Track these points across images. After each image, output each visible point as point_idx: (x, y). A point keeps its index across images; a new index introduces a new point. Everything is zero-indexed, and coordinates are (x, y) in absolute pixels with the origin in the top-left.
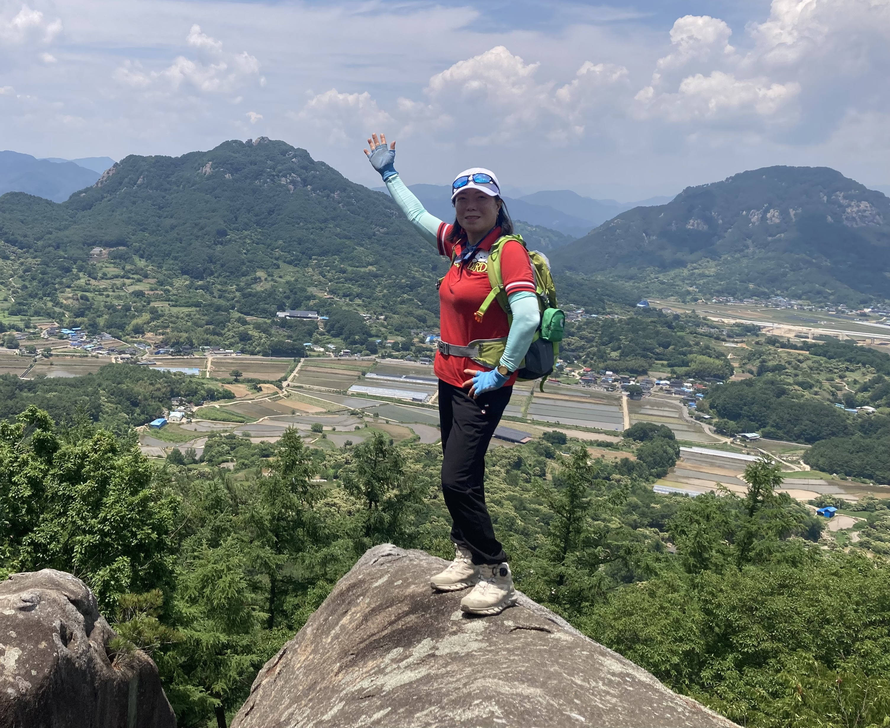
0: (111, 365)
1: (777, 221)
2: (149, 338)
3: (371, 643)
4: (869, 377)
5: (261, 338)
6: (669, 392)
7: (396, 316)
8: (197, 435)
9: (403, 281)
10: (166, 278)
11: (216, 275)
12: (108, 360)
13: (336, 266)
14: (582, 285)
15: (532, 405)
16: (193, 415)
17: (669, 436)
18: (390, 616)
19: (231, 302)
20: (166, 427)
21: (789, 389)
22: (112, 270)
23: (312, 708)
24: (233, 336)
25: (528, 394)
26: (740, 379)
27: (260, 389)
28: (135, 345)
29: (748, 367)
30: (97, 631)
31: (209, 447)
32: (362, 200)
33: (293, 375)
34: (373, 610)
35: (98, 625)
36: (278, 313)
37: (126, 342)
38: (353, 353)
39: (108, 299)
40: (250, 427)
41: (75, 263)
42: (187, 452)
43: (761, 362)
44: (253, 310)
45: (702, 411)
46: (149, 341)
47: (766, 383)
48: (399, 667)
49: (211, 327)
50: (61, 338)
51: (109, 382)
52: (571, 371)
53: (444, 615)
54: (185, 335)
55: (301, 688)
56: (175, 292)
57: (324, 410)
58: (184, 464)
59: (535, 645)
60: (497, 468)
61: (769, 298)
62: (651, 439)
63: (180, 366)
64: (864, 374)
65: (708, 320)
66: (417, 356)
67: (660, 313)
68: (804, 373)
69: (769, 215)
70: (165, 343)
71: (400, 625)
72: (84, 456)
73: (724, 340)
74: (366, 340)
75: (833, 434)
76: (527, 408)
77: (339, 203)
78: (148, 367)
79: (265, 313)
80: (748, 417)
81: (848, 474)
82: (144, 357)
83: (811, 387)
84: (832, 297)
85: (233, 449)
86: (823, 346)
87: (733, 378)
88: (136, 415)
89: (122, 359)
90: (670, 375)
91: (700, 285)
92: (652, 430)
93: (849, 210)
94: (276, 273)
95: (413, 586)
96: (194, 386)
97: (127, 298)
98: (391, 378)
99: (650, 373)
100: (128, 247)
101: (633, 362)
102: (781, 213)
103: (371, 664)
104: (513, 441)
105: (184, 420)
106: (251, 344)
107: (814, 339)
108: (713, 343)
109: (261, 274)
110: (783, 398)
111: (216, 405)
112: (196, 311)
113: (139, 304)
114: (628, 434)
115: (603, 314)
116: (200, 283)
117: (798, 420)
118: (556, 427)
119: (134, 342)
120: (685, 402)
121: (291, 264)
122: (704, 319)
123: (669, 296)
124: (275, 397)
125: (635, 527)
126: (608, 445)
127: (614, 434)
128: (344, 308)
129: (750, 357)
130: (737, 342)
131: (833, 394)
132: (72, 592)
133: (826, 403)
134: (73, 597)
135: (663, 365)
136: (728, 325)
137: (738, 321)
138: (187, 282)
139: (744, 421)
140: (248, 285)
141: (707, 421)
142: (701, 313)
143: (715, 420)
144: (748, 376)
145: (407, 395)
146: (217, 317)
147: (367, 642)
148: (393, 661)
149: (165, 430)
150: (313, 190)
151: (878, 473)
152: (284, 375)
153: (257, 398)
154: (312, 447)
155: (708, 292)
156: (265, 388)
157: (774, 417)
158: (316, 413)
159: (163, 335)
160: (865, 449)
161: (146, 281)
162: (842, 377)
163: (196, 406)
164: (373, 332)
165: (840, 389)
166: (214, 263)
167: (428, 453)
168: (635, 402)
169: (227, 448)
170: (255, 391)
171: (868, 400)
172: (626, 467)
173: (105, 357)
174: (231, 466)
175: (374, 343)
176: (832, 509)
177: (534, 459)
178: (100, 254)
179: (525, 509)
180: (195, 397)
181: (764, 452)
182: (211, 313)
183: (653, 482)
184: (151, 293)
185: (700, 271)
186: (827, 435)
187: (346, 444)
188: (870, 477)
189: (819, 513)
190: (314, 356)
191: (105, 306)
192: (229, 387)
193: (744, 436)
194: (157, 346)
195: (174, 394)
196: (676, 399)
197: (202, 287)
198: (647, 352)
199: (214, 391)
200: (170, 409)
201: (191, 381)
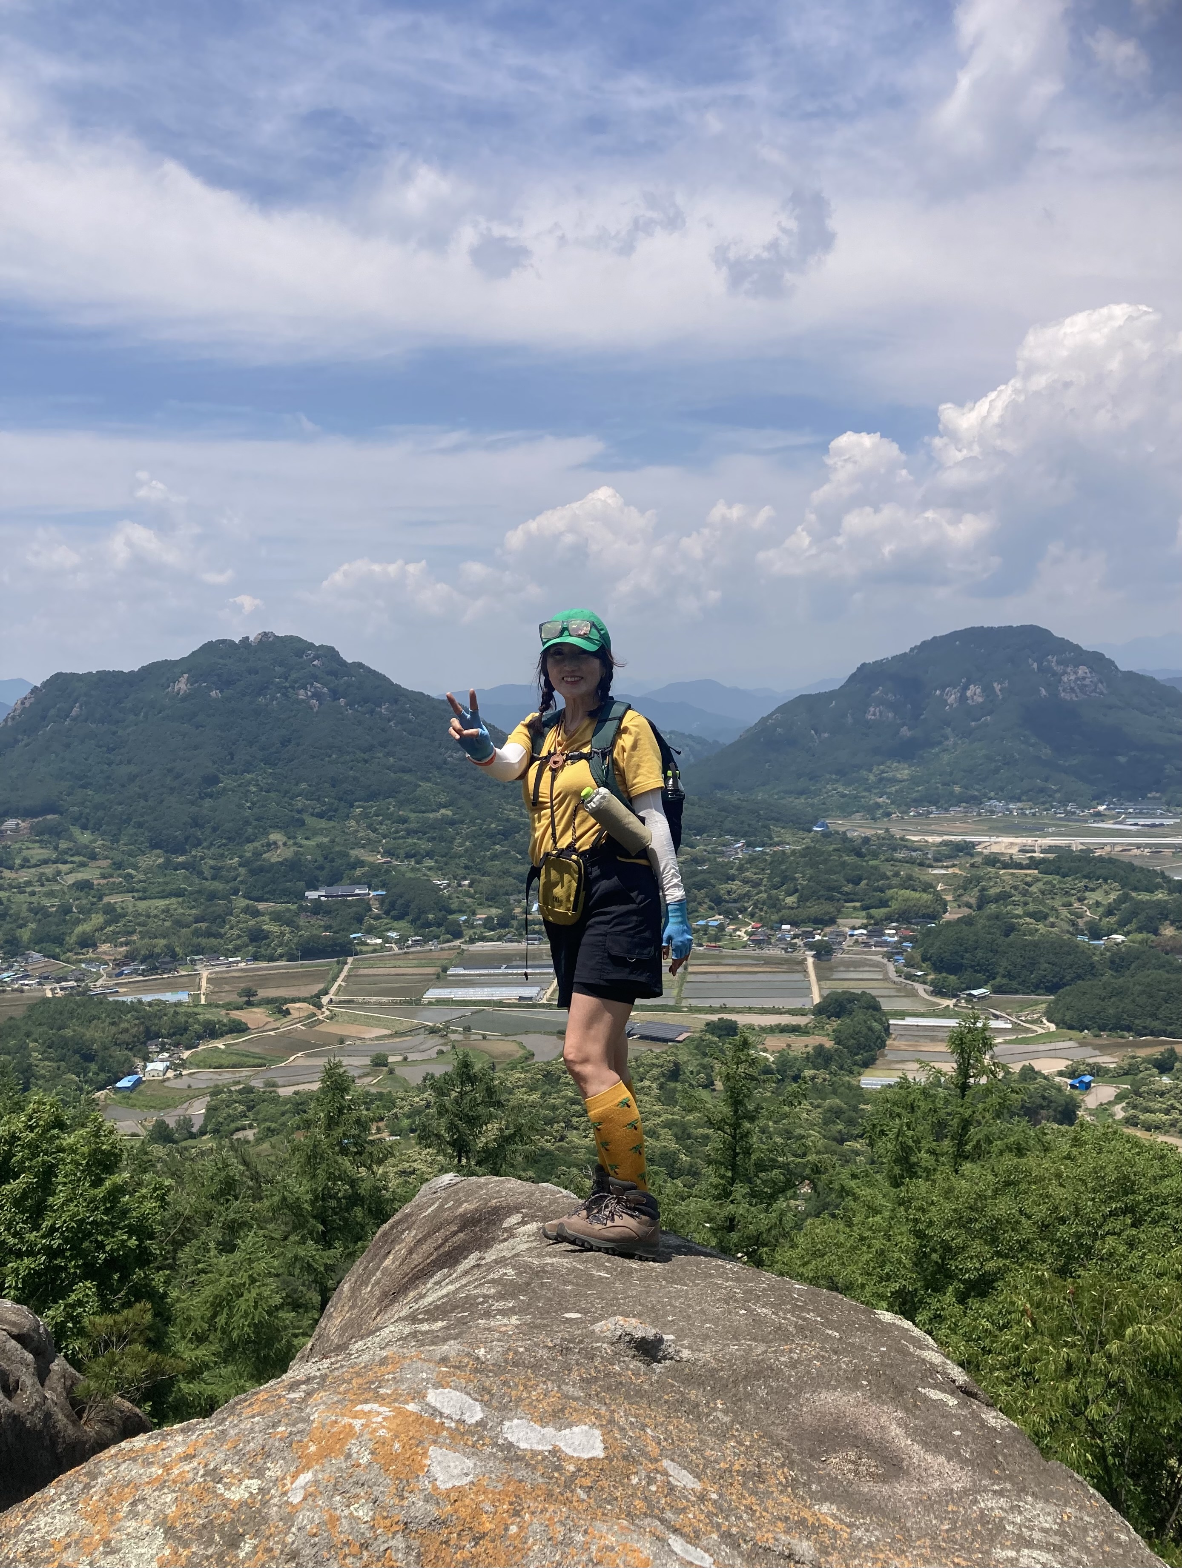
0: (45, 1001)
1: (980, 700)
2: (105, 953)
4: (1113, 896)
5: (283, 934)
6: (867, 945)
7: (485, 878)
8: (191, 1094)
9: (493, 826)
10: (125, 857)
11: (205, 844)
12: (39, 994)
13: (392, 814)
14: (739, 808)
15: (686, 987)
16: (184, 1064)
17: (873, 1006)
19: (231, 884)
20: (142, 1087)
21: (1018, 923)
22: (38, 853)
24: (239, 936)
26: (956, 916)
27: (287, 1013)
28: (83, 965)
29: (965, 899)
31: (212, 1110)
32: (423, 713)
33: (336, 984)
36: (307, 893)
37: (68, 962)
38: (426, 941)
39: (34, 899)
40: (275, 1072)
42: (178, 1122)
43: (980, 891)
44: (267, 893)
45: (912, 966)
46: (106, 958)
47: (989, 918)
49: (203, 925)
51: (44, 1028)
52: (735, 930)
54: (162, 942)
56: (142, 877)
57: (387, 1032)
58: (175, 1142)
60: (647, 1083)
61: (981, 803)
62: (850, 1013)
63: (158, 990)
64: (1107, 893)
65: (907, 840)
66: (521, 935)
67: (844, 838)
68: (1035, 900)
69: (968, 693)
70: (130, 958)
73: (931, 866)
74: (445, 918)
75: (1078, 977)
76: (680, 991)
77: (389, 721)
78: (105, 997)
79: (288, 894)
80: (972, 967)
81: (1101, 1029)
82: (99, 983)
83: (1045, 917)
84: (1058, 795)
85: (250, 1109)
86: (1052, 860)
87: (947, 917)
88: (91, 1074)
90: (865, 921)
91: (891, 794)
92: (850, 1001)
93: (1065, 679)
94: (300, 832)
96: (182, 1019)
97: (64, 893)
98: (486, 971)
99: (839, 921)
100: (61, 814)
101: (815, 909)
102: (983, 689)
104: (666, 1041)
105: (170, 1074)
106: (269, 945)
107: (1041, 852)
108: (916, 872)
109: (276, 836)
110: (1012, 936)
111: (220, 1044)
112: (179, 903)
113: (84, 902)
114: (819, 1010)
115: (771, 845)
116: (181, 859)
117: (1034, 964)
118: (722, 1012)
119: (81, 961)
120: (889, 956)
121: (322, 817)
122: (902, 839)
123: (853, 813)
124: (312, 1021)
126: (794, 1029)
127: (801, 1012)
128: (409, 875)
129: (966, 885)
130: (947, 867)
131: (1073, 924)
133: (1065, 937)
135: (855, 908)
136: (934, 844)
137: (946, 838)
138: (161, 860)
139: (967, 974)
140: (258, 855)
141: (921, 980)
142: (897, 832)
143: (931, 977)
144: (966, 911)
145: (510, 994)
146: (214, 908)
149: (140, 1092)
150: (350, 704)
151: (1137, 1022)
152: (321, 986)
153: (284, 1025)
154: (373, 1090)
155: (904, 802)
156: (294, 1009)
157: (1004, 963)
158: (378, 1038)
159: (126, 945)
160: (1119, 993)
161: (93, 864)
162: (1081, 900)
163: (188, 1049)
164: (454, 906)
165: (1081, 916)
166: (202, 827)
167: (548, 1075)
168: (823, 964)
169: (241, 1108)
170: (280, 1016)
171: (1116, 926)
172: (821, 1058)
173: (35, 990)
174: (250, 1134)
175: (456, 923)
176: (1087, 1079)
177: (696, 1063)
178: (17, 830)
179: (689, 1137)
180: (186, 1036)
181: (998, 1013)
182: (201, 903)
183: (860, 1074)
184: (105, 881)
185: (890, 775)
186: (1072, 980)
187: (425, 1079)
188: (1129, 1029)
189: (1073, 1086)
190: (367, 952)
191: (30, 910)
192: (237, 1015)
193: (970, 994)
194: (118, 964)
195: (150, 1035)
196: (876, 954)
197: (184, 866)
198: (832, 893)
199: (214, 1024)
200: (146, 1059)
201: (176, 1013)
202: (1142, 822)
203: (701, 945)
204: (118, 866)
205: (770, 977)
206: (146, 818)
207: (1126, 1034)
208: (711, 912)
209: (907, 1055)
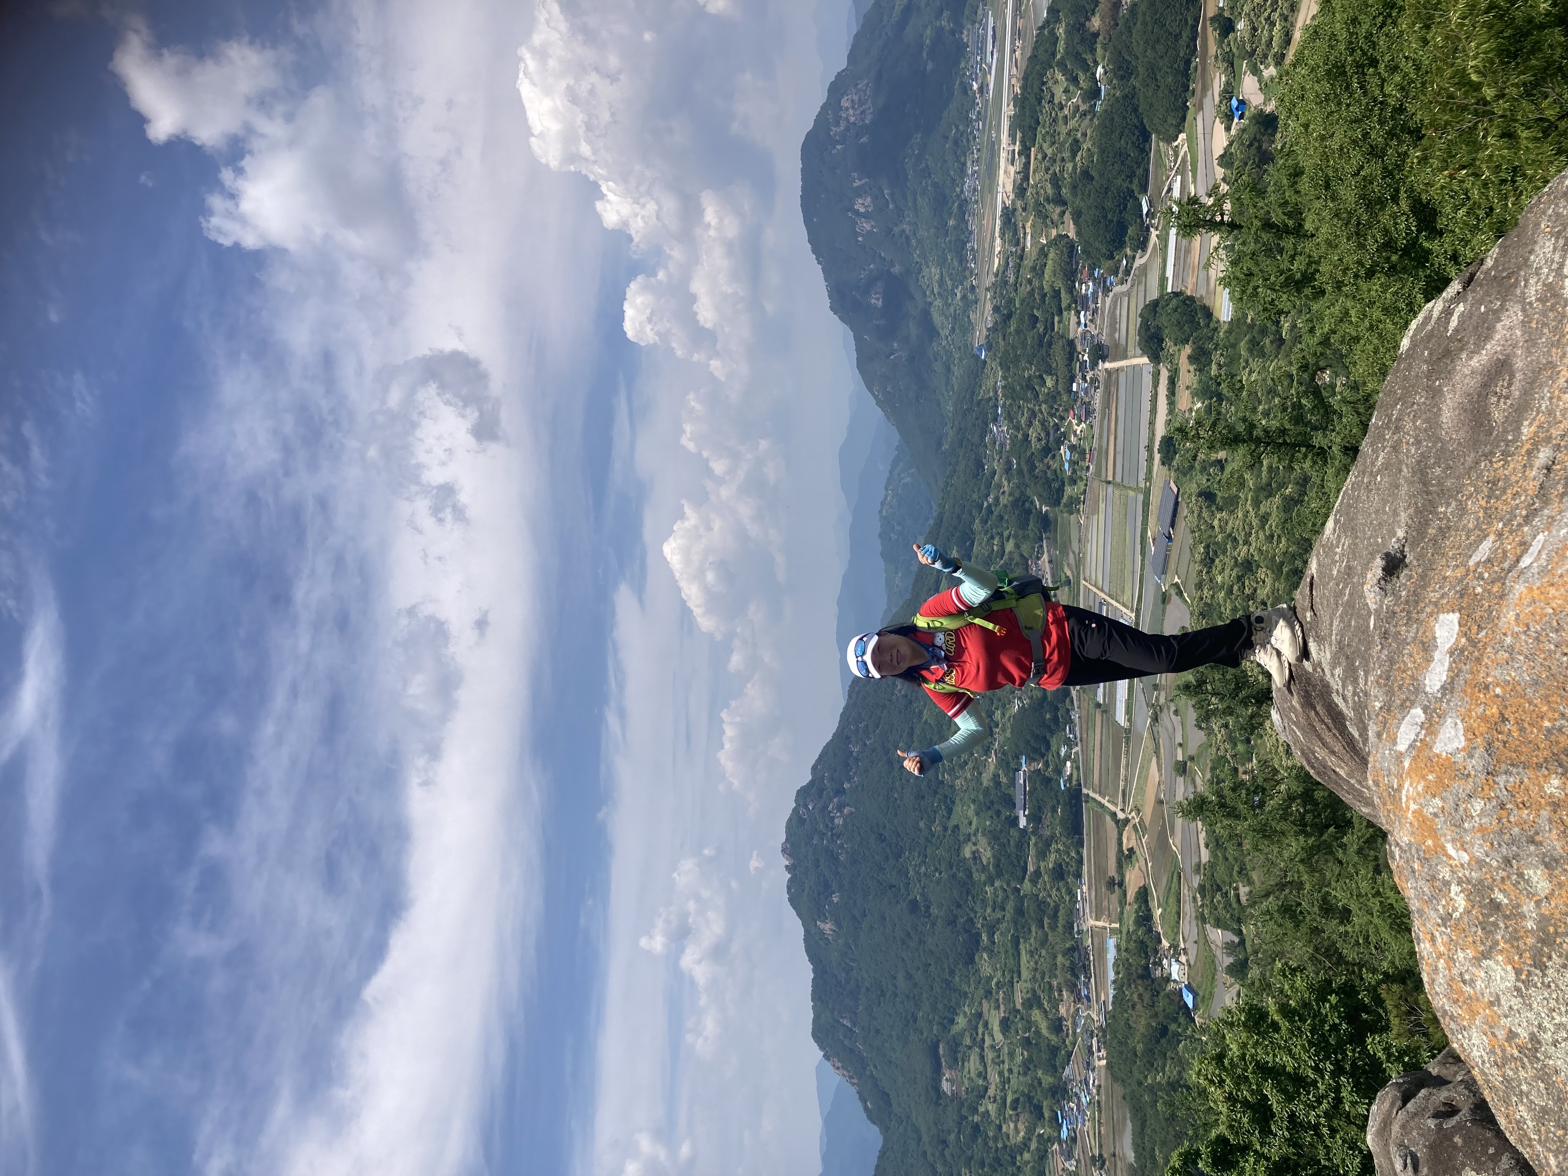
0: (1109, 1066)
1: (869, 198)
2: (1068, 1010)
4: (1060, 77)
5: (1058, 850)
6: (1095, 311)
8: (1204, 941)
10: (980, 987)
11: (972, 915)
12: (1103, 1072)
14: (960, 429)
15: (1125, 483)
16: (1174, 946)
17: (1153, 307)
19: (1010, 894)
20: (1194, 985)
21: (1081, 167)
22: (973, 1064)
24: (1058, 889)
25: (1110, 488)
26: (1072, 225)
27: (1131, 850)
28: (1078, 1030)
29: (1055, 217)
31: (1219, 923)
32: (859, 714)
33: (1107, 804)
36: (1021, 827)
37: (1075, 1044)
38: (1071, 721)
39: (1015, 1070)
40: (1186, 864)
41: (966, 1118)
42: (1229, 955)
43: (1049, 203)
44: (1018, 861)
45: (1118, 269)
46: (1072, 1010)
47: (1075, 195)
49: (1046, 921)
50: (1074, 1140)
51: (1135, 1068)
52: (1075, 435)
54: (1060, 959)
56: (999, 974)
57: (1154, 760)
58: (1247, 959)
61: (966, 200)
62: (1159, 328)
63: (1105, 965)
64: (1056, 82)
65: (998, 270)
67: (993, 330)
68: (1059, 151)
69: (862, 210)
70: (1073, 988)
73: (1023, 249)
74: (1050, 703)
75: (1135, 110)
76: (1130, 488)
77: (865, 745)
78: (1109, 1012)
79: (1021, 844)
80: (1121, 212)
81: (1187, 88)
82: (1096, 1018)
83: (1076, 141)
84: (961, 128)
85: (1219, 888)
86: (1023, 133)
87: (1072, 234)
88: (1180, 1030)
89: (1099, 1051)
90: (1073, 312)
91: (953, 284)
92: (1148, 328)
93: (852, 119)
94: (964, 829)
96: (1132, 945)
97: (1011, 1043)
100: (939, 1041)
101: (1058, 358)
102: (860, 196)
104: (1177, 504)
105: (1183, 959)
106: (1068, 863)
107: (1015, 144)
108: (1028, 262)
109: (967, 851)
110: (1094, 173)
111: (1158, 912)
112: (1025, 942)
113: (1020, 1026)
114: (1155, 358)
115: (997, 399)
116: (984, 937)
117: (1121, 153)
118: (1153, 449)
119: (1074, 1033)
120: (1107, 290)
121: (952, 809)
122: (997, 275)
123: (970, 321)
124: (1140, 829)
125: (1282, 341)
126: (1172, 382)
127: (1156, 375)
128: (1008, 734)
129: (1043, 216)
130: (1025, 234)
131: (1084, 114)
133: (1096, 122)
135: (1060, 322)
136: (1003, 246)
137: (997, 234)
138: (985, 956)
139: (1127, 216)
140: (984, 869)
141: (1131, 261)
142: (990, 280)
143: (1129, 252)
144: (1067, 216)
146: (1031, 911)
149: (1199, 987)
150: (849, 780)
151: (1182, 53)
152: (1108, 818)
153: (1143, 854)
154: (1208, 776)
155: (962, 273)
156: (1128, 843)
157: (1119, 181)
158: (1160, 769)
159: (1061, 991)
160: (1152, 71)
161: (986, 1016)
162: (1061, 107)
163: (1160, 942)
165: (1077, 108)
166: (956, 917)
168: (1112, 352)
169: (1218, 897)
170: (1134, 857)
171: (1088, 74)
172: (1200, 358)
173: (1099, 1075)
174: (1244, 890)
176: (1235, 102)
177: (1199, 476)
178: (951, 1081)
180: (1149, 943)
181: (1166, 188)
182: (1026, 921)
183: (1218, 322)
184: (1002, 1008)
185: (936, 286)
186: (1137, 117)
187: (1200, 727)
188: (1189, 62)
189: (1241, 116)
190: (1079, 775)
191: (1025, 1074)
192: (1131, 896)
193: (1147, 214)
194: (1078, 999)
195: (1146, 974)
196: (1104, 302)
197: (991, 935)
198: (1044, 343)
199: (1138, 917)
200: (1168, 979)
201: (1126, 950)
202: (990, 47)
203: (1088, 467)
204: (988, 993)
205: (1122, 403)
206: (945, 966)
207: (1193, 65)
208: (1058, 458)
209: (1202, 276)
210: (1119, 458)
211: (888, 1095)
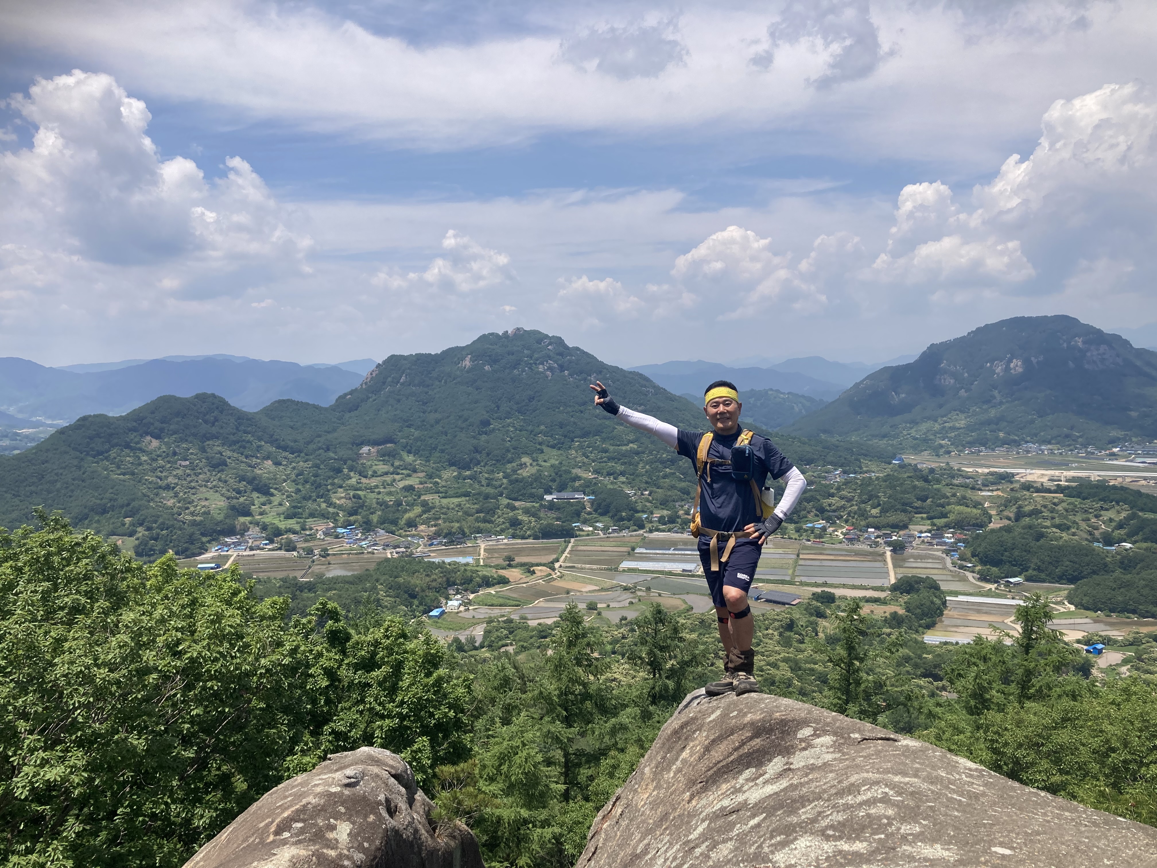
0: (387, 560)
1: (1020, 371)
2: (422, 531)
3: (719, 769)
4: (1123, 515)
5: (530, 522)
6: (931, 544)
7: (660, 490)
8: (475, 622)
9: (664, 456)
10: (434, 471)
11: (482, 464)
12: (383, 556)
13: (598, 446)
14: (837, 447)
15: (798, 567)
16: (470, 603)
17: (934, 586)
18: (733, 743)
19: (498, 490)
20: (445, 616)
21: (1047, 532)
22: (382, 468)
23: (671, 834)
24: (504, 523)
25: (794, 557)
26: (998, 526)
27: (533, 573)
28: (409, 539)
29: (1006, 513)
30: (418, 804)
31: (488, 633)
32: (619, 381)
33: (564, 556)
34: (713, 741)
35: (419, 798)
36: (545, 497)
37: (400, 536)
38: (621, 530)
39: (380, 496)
40: (526, 610)
41: (345, 464)
42: (467, 639)
43: (1017, 508)
44: (521, 495)
45: (965, 560)
46: (423, 534)
47: (1024, 528)
48: (756, 784)
49: (482, 515)
50: (337, 537)
51: (387, 577)
52: (834, 531)
53: (789, 735)
54: (457, 525)
55: (651, 821)
56: (444, 483)
57: (597, 588)
58: (465, 651)
59: (886, 751)
60: (769, 631)
61: (1020, 445)
62: (918, 590)
63: (454, 555)
64: (1119, 512)
65: (963, 471)
66: (683, 528)
67: (915, 469)
68: (1061, 515)
69: (1012, 365)
70: (437, 534)
71: (746, 749)
72: (376, 644)
73: (980, 490)
74: (632, 516)
75: (1094, 573)
76: (794, 571)
78: (423, 559)
79: (533, 497)
80: (1010, 562)
81: (1112, 611)
82: (418, 550)
83: (1068, 528)
84: (1080, 440)
85: (511, 633)
86: (1076, 487)
87: (992, 526)
88: (414, 607)
89: (397, 553)
90: (930, 527)
91: (952, 438)
92: (918, 583)
93: (1089, 354)
94: (541, 457)
95: (750, 715)
96: (469, 574)
97: (398, 493)
98: (661, 552)
100: (395, 444)
101: (893, 518)
102: (1024, 363)
103: (724, 787)
104: (784, 604)
105: (462, 608)
106: (522, 529)
107: (1066, 481)
108: (969, 493)
109: (526, 459)
110: (1042, 541)
111: (492, 591)
112: (466, 501)
113: (410, 499)
114: (894, 588)
115: (861, 473)
116: (468, 473)
117: (1059, 562)
118: (824, 587)
119: (408, 536)
120: (947, 552)
121: (554, 448)
122: (959, 470)
123: (922, 451)
124: (548, 578)
126: (876, 600)
127: (881, 589)
128: (610, 486)
129: (1007, 504)
130: (992, 491)
131: (1091, 534)
132: (392, 767)
133: (1085, 543)
134: (393, 772)
135: (922, 518)
136: (983, 474)
137: (992, 469)
138: (455, 474)
139: (1006, 567)
140: (515, 471)
141: (971, 570)
142: (955, 465)
143: (979, 568)
144: (1006, 522)
145: (677, 567)
146: (486, 505)
147: (715, 769)
148: (747, 780)
149: (444, 619)
150: (571, 375)
151: (1140, 607)
152: (554, 556)
153: (531, 580)
155: (960, 444)
156: (538, 570)
157: (1035, 561)
158: (590, 592)
159: (435, 526)
160: (1128, 585)
161: (415, 475)
162: (1097, 516)
163: (473, 593)
164: (639, 508)
165: (1097, 529)
166: (480, 453)
167: (702, 622)
168: (899, 557)
169: (505, 632)
170: (529, 574)
171: (1125, 537)
172: (895, 621)
173: (381, 553)
174: (511, 649)
175: (640, 519)
176: (1100, 646)
177: (805, 620)
178: (369, 453)
179: (800, 669)
180: (471, 585)
181: (1029, 595)
182: (480, 501)
183: (923, 633)
184: (421, 486)
185: (951, 424)
186: (1089, 574)
187: (621, 620)
188: (1134, 612)
189: (1088, 651)
190: (583, 536)
191: (378, 503)
192: (503, 572)
193: (1008, 581)
194: (431, 538)
195: (450, 584)
196: (938, 550)
197: (470, 478)
198: (905, 507)
199: (488, 577)
200: (448, 598)
201: (465, 570)
202: (1149, 460)
203: (809, 541)
204: (430, 476)
205: (859, 564)
206: (446, 447)
207: (1132, 616)
208: (817, 518)
209: (959, 622)
210: (817, 563)
211: (356, 410)
